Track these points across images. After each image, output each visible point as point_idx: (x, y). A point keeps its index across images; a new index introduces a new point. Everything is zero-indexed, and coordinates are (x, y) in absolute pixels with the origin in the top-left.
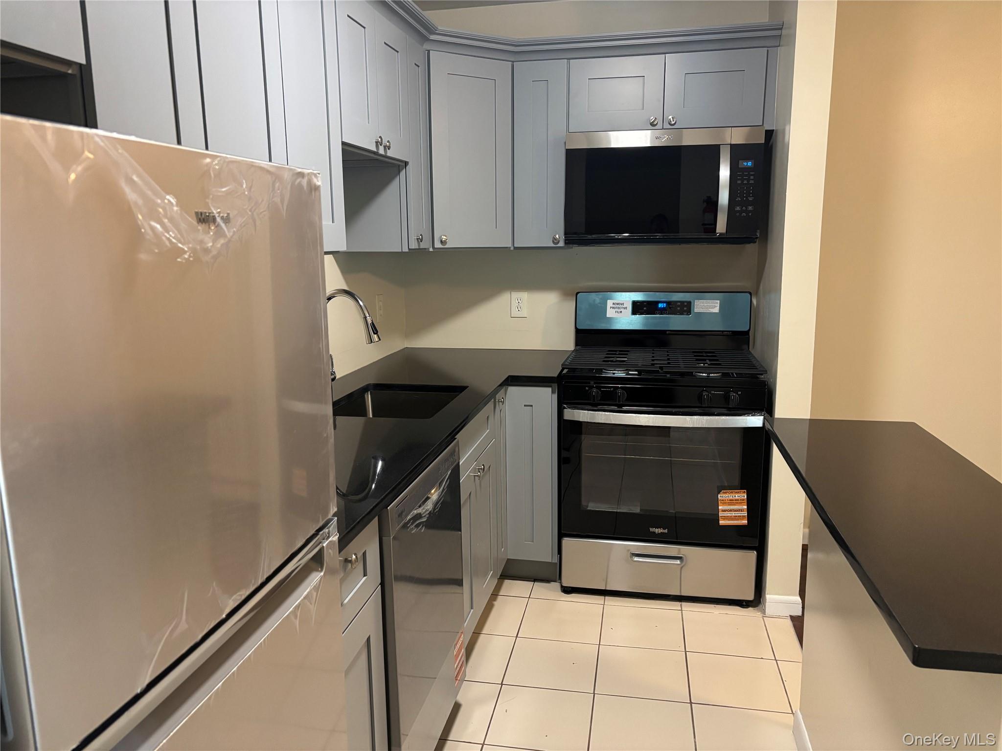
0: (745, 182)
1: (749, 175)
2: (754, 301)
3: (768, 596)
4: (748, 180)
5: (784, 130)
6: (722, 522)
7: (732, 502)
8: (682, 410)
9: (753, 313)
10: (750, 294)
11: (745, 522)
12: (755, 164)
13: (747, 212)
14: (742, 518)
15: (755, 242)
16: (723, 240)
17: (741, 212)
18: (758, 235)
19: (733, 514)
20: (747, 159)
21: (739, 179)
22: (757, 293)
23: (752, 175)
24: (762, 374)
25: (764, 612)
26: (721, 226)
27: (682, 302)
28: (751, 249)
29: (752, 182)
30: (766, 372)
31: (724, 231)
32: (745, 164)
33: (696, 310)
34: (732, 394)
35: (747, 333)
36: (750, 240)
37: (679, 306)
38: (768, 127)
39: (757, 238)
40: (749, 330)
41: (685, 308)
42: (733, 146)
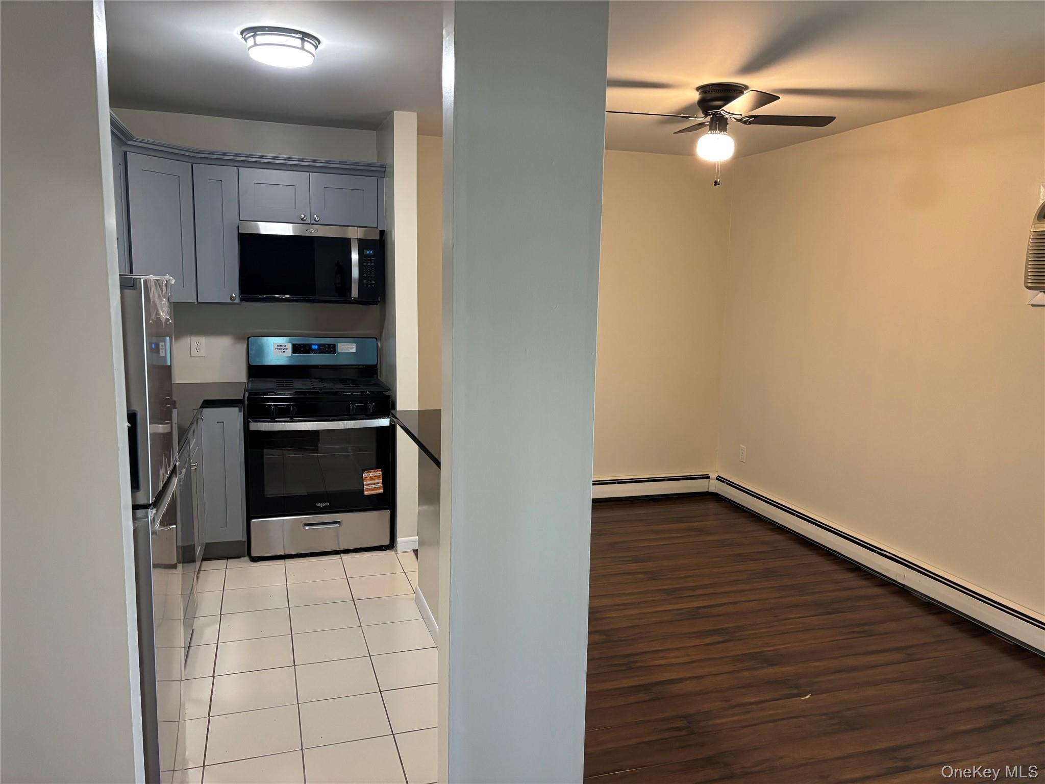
0: (369, 264)
1: (371, 260)
2: (379, 345)
3: (398, 540)
4: (371, 263)
5: (391, 232)
6: (366, 493)
7: (372, 478)
8: (336, 418)
9: (379, 353)
10: (376, 339)
11: (381, 491)
12: (374, 252)
13: (371, 284)
14: (379, 488)
15: (378, 304)
16: (355, 302)
17: (367, 284)
18: (379, 300)
19: (373, 486)
20: (369, 249)
21: (365, 262)
22: (380, 339)
23: (373, 260)
24: (387, 391)
25: (396, 551)
26: (355, 293)
27: (329, 345)
28: (375, 309)
29: (373, 264)
30: (390, 389)
31: (357, 296)
32: (368, 252)
33: (339, 351)
34: (368, 405)
35: (376, 366)
36: (375, 303)
37: (327, 347)
38: (380, 228)
39: (379, 302)
40: (377, 364)
41: (331, 349)
42: (359, 240)
